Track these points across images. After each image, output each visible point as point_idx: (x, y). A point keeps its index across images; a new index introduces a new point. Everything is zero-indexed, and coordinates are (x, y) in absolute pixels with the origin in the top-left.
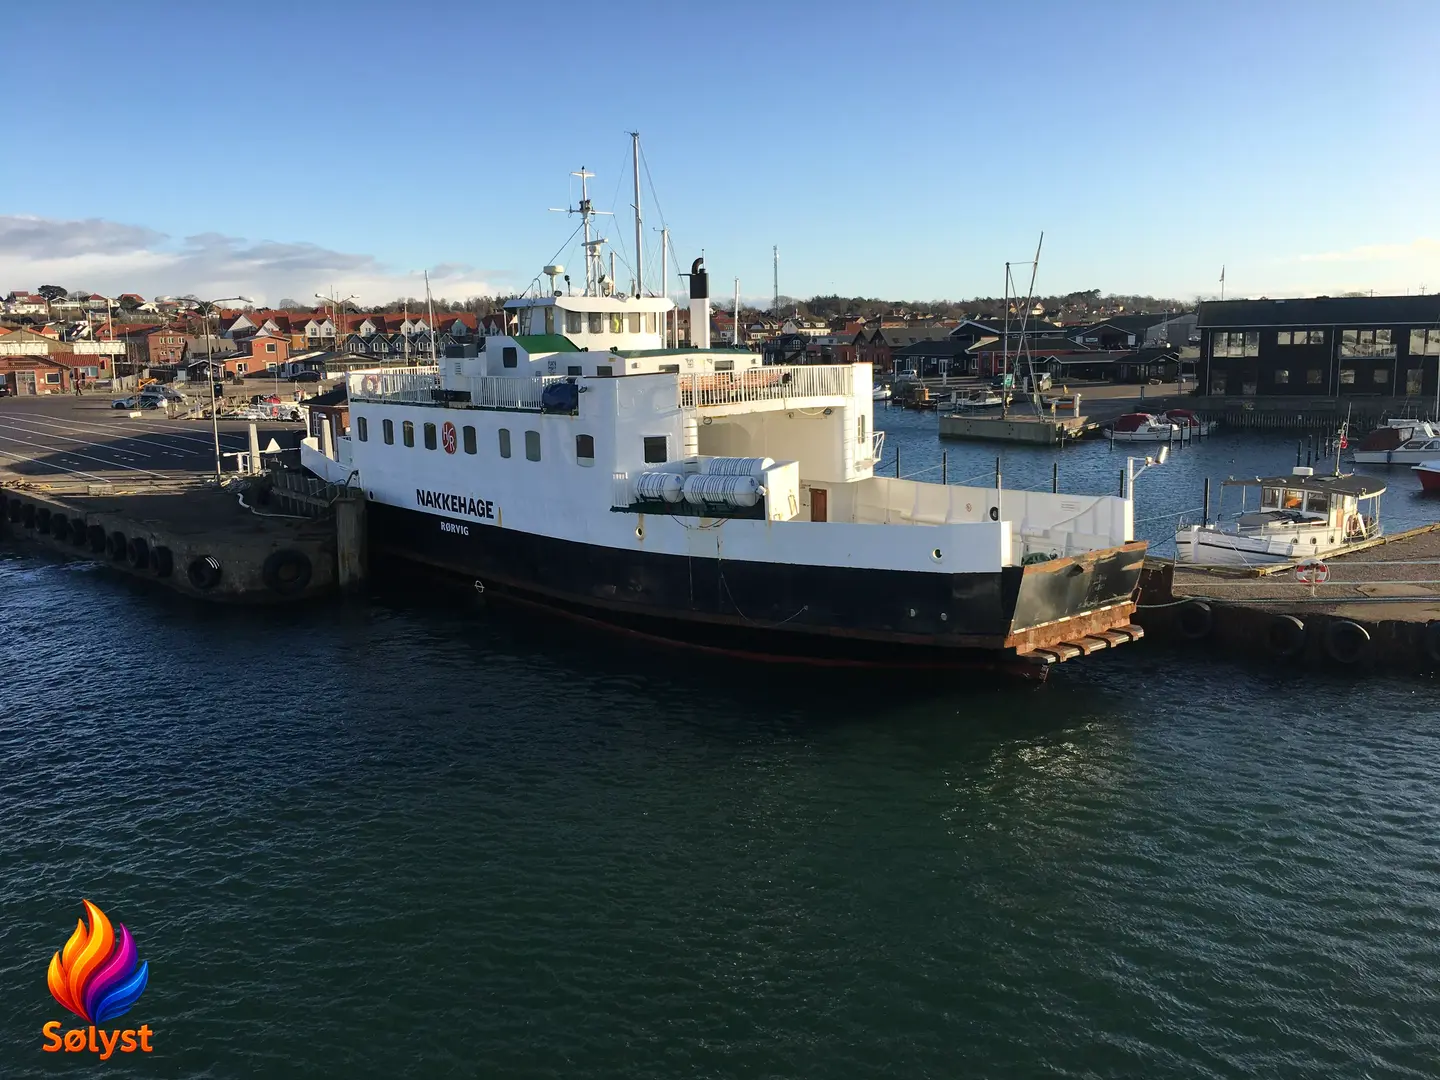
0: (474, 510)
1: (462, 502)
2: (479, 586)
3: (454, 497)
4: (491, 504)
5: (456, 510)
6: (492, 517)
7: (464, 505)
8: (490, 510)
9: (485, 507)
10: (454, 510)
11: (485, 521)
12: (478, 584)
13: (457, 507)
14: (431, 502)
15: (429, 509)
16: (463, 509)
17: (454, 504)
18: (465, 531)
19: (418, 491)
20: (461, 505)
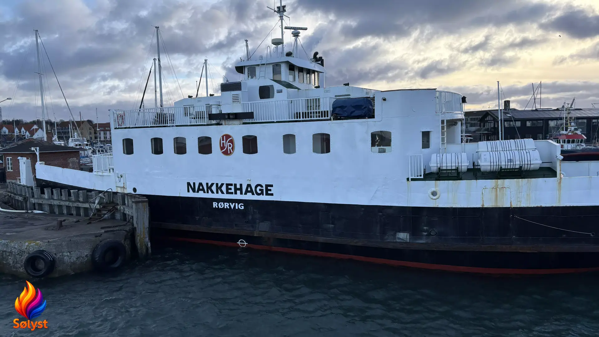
0: (251, 191)
1: (238, 187)
2: (242, 243)
3: (228, 185)
4: (272, 186)
5: (232, 193)
6: (272, 195)
7: (241, 189)
8: (270, 190)
9: (264, 188)
10: (228, 193)
11: (264, 198)
12: (241, 242)
13: (233, 191)
14: (203, 190)
15: (201, 195)
16: (238, 192)
17: (228, 189)
18: (241, 207)
19: (189, 184)
20: (236, 189)
